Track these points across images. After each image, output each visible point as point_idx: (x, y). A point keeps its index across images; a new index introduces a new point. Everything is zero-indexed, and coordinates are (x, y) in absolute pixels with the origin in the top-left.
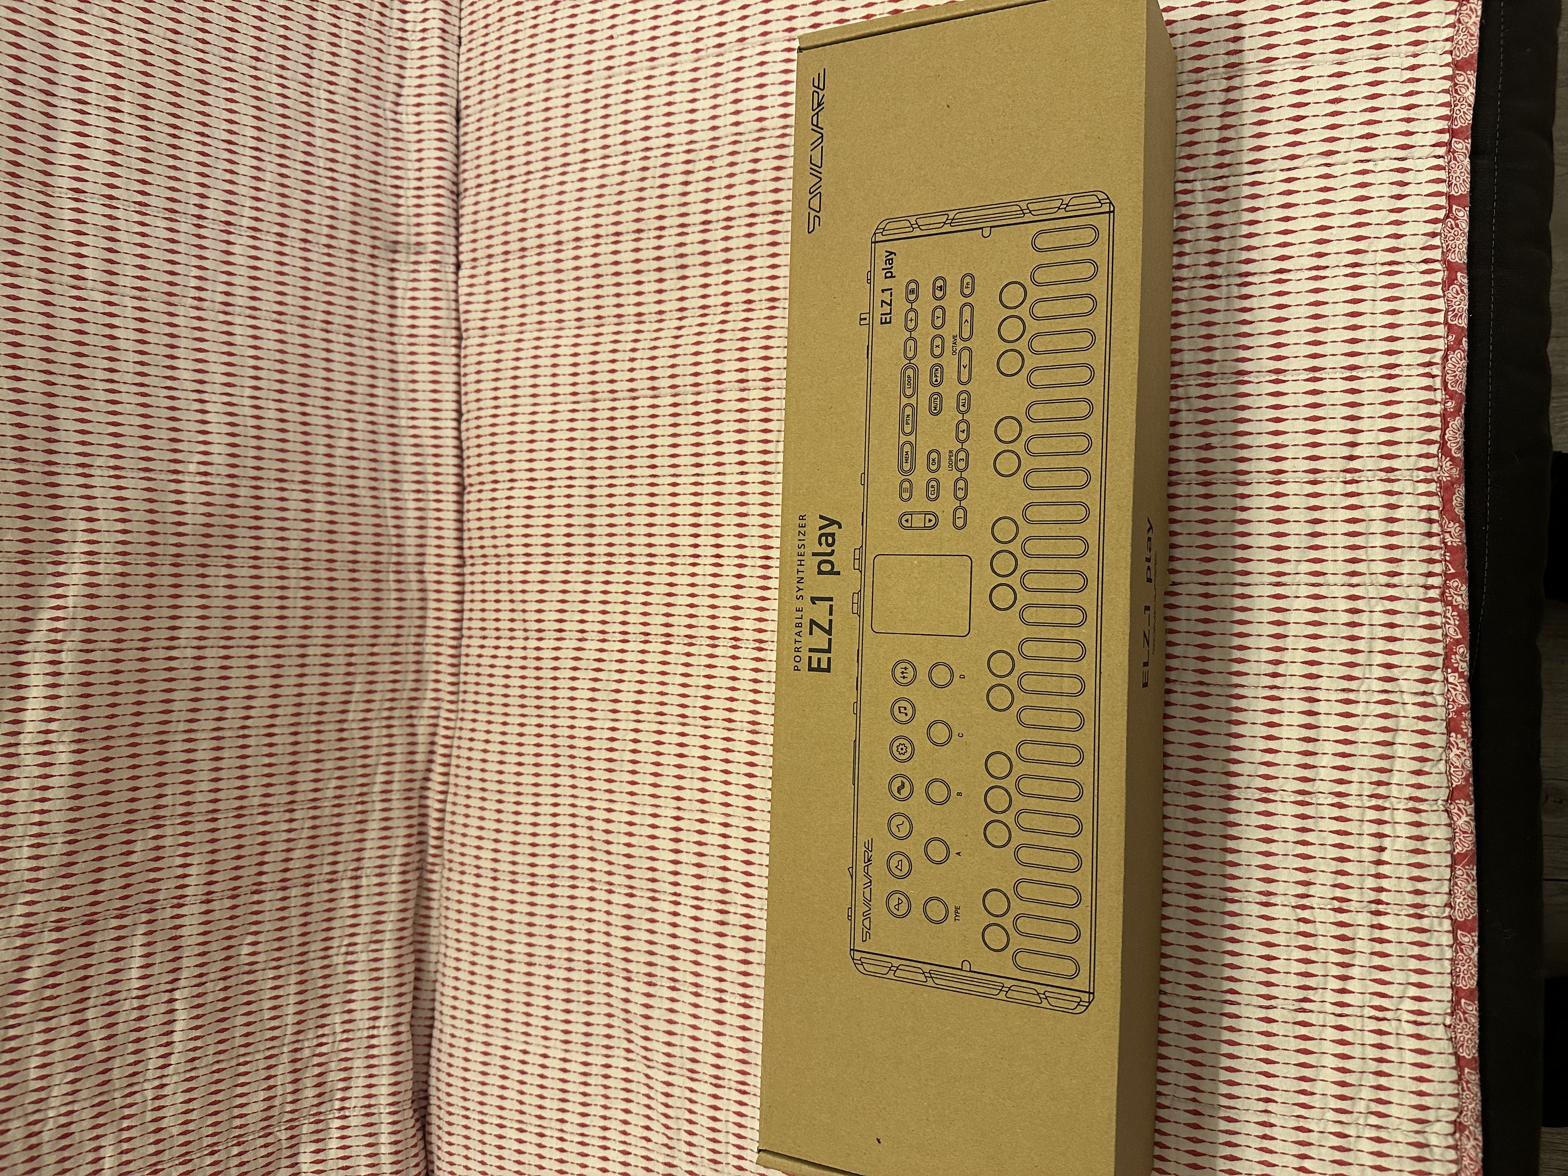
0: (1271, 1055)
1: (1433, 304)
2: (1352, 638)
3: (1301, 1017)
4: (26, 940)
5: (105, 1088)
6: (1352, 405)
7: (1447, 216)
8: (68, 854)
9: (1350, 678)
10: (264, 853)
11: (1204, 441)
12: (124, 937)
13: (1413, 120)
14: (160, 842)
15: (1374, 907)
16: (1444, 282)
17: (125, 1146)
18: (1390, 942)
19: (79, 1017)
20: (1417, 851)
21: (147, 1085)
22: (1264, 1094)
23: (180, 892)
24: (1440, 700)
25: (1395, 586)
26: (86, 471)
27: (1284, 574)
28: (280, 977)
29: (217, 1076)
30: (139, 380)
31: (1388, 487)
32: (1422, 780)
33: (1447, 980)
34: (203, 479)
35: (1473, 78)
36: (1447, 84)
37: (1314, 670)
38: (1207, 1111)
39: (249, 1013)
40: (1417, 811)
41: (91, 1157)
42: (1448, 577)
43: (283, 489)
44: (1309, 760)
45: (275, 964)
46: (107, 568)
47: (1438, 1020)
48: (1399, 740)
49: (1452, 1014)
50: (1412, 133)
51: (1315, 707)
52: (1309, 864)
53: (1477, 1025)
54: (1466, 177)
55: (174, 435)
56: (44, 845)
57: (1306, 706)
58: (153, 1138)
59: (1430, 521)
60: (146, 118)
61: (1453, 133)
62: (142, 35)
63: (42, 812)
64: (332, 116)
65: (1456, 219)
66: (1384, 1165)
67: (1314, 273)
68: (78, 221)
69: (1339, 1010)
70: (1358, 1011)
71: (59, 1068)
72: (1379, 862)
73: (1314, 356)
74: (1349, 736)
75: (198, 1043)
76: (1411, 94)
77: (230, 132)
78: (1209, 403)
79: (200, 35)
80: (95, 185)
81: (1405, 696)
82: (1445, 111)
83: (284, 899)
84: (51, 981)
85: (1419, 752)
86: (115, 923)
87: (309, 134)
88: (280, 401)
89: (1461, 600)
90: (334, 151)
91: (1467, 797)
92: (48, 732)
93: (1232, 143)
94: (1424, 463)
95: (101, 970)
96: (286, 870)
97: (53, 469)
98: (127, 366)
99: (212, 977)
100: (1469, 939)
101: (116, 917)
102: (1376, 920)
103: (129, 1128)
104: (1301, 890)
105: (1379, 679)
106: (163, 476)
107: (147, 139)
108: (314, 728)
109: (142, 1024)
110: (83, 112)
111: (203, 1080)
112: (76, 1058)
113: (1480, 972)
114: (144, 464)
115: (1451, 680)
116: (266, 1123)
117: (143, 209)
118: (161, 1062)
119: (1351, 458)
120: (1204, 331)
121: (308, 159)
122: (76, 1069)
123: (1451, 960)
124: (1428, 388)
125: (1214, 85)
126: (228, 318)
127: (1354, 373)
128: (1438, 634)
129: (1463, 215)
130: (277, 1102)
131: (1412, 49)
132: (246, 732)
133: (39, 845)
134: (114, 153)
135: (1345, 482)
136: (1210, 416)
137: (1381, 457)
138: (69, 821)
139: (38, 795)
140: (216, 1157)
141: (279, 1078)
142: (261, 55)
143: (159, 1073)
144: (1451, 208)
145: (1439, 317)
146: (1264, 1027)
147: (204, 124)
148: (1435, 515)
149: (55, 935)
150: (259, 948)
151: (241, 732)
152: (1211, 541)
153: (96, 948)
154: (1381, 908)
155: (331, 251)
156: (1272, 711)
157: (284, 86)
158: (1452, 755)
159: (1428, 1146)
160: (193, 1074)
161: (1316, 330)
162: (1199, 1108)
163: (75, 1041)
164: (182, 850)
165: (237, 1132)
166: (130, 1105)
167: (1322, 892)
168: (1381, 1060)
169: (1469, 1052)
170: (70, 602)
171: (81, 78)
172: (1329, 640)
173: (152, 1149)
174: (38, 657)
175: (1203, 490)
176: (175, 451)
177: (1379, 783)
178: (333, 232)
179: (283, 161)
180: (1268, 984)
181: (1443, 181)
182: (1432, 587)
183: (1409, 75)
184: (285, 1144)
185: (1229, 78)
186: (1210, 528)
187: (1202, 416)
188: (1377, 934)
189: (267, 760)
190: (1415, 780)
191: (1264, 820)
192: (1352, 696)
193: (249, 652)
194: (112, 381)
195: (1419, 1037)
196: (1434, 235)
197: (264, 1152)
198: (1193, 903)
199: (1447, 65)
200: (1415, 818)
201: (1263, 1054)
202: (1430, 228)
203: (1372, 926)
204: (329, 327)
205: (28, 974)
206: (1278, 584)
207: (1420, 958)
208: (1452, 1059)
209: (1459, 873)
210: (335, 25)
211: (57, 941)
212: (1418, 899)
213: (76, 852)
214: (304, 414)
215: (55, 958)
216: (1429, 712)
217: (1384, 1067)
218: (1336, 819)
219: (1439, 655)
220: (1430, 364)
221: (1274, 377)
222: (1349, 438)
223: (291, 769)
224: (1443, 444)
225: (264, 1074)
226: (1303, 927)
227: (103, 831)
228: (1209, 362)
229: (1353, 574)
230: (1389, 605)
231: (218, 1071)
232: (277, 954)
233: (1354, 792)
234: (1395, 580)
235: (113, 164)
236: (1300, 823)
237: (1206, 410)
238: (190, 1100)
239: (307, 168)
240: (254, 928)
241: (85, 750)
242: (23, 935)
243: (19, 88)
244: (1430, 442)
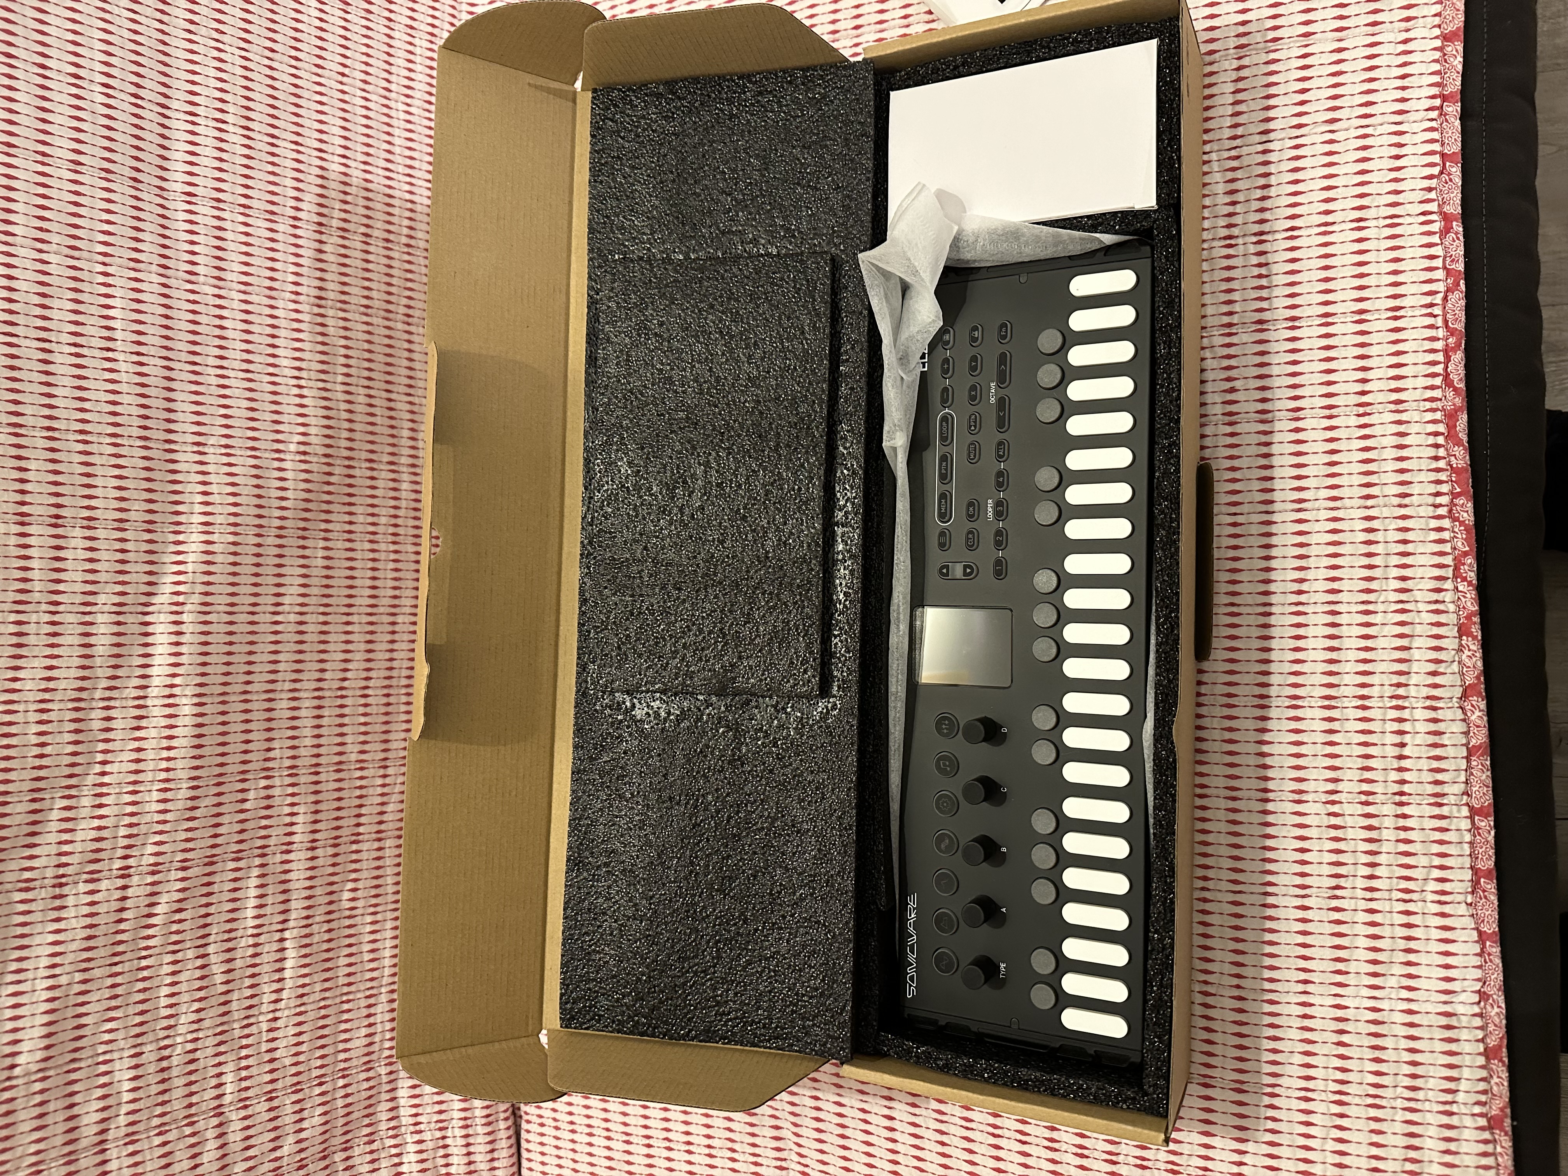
0: (1308, 940)
1: (1432, 251)
2: (1370, 555)
3: (1334, 903)
4: (156, 878)
5: (225, 1019)
6: (1363, 345)
7: (1441, 173)
8: (192, 798)
9: (1369, 591)
10: (361, 806)
11: (1228, 385)
12: (239, 879)
13: (1407, 88)
14: (270, 792)
15: (1397, 798)
16: (1441, 231)
17: (244, 1073)
18: (1413, 829)
19: (202, 951)
20: (1435, 745)
21: (261, 1018)
22: (1303, 976)
23: (288, 839)
24: (1452, 607)
25: (1406, 506)
26: (201, 449)
27: (1305, 501)
28: (377, 922)
29: (323, 1012)
30: (245, 366)
31: (1397, 417)
32: (1438, 680)
33: (1467, 861)
34: (303, 458)
35: (1460, 48)
36: (1437, 55)
37: (1335, 585)
38: (1250, 996)
39: (350, 955)
40: (1435, 709)
41: (214, 1082)
42: (1454, 495)
43: (372, 469)
44: (1334, 668)
45: (372, 910)
46: (221, 538)
47: (1460, 898)
48: (1415, 645)
49: (1473, 893)
50: (1408, 100)
51: (1337, 619)
52: (1337, 762)
53: (1496, 903)
54: (1458, 136)
55: (276, 417)
56: (171, 790)
57: (1330, 619)
58: (268, 1067)
59: (1437, 446)
60: (248, 129)
61: (1444, 98)
62: (244, 53)
63: (169, 759)
64: (409, 126)
65: (1449, 174)
66: (1416, 1034)
67: (1323, 229)
68: (191, 222)
69: (1369, 895)
70: (1386, 895)
71: (185, 997)
72: (1401, 757)
73: (1326, 303)
74: (1369, 643)
75: (307, 980)
76: (1405, 64)
77: (321, 141)
78: (1232, 351)
79: (294, 53)
80: (204, 188)
81: (1419, 604)
82: (1436, 79)
83: (380, 849)
84: (177, 917)
85: (1434, 655)
86: (232, 865)
87: (389, 143)
88: (368, 387)
89: (1468, 516)
90: (411, 158)
91: (1479, 694)
92: (172, 686)
93: (1245, 116)
94: (1429, 394)
95: (221, 909)
96: (380, 823)
97: (173, 446)
98: (235, 354)
99: (318, 919)
100: (1486, 824)
101: (233, 860)
102: (1400, 810)
103: (247, 1057)
104: (1330, 786)
105: (1395, 590)
106: (267, 455)
107: (249, 147)
108: (404, 691)
109: (257, 960)
110: (193, 123)
111: (311, 1015)
112: (200, 989)
113: (1497, 854)
114: (251, 444)
115: (1461, 588)
116: (367, 1059)
117: (247, 211)
118: (274, 997)
119: (1363, 393)
120: (1225, 286)
121: (389, 166)
122: (200, 1000)
123: (1470, 843)
124: (1431, 327)
125: (1226, 65)
126: (322, 311)
127: (1363, 317)
128: (1447, 548)
129: (1456, 171)
130: (377, 1038)
131: (1404, 25)
132: (344, 693)
133: (166, 790)
134: (221, 160)
135: (1359, 415)
136: (1233, 362)
137: (1391, 390)
138: (193, 768)
139: (165, 743)
140: (323, 1088)
141: (379, 1016)
142: (346, 71)
143: (272, 1007)
144: (1444, 165)
145: (1438, 263)
146: (1301, 914)
147: (298, 134)
148: (1441, 440)
149: (181, 874)
150: (359, 894)
151: (339, 693)
152: (1237, 475)
153: (215, 888)
154: (1404, 799)
155: (410, 250)
156: (1299, 625)
157: (367, 99)
158: (1464, 657)
159: (1455, 1015)
160: (302, 1009)
161: (1327, 280)
162: (1243, 994)
163: (198, 973)
164: (289, 800)
165: (342, 1065)
166: (248, 1036)
167: (1349, 787)
168: (1409, 938)
169: (1491, 926)
170: (190, 568)
171: (192, 93)
172: (1348, 558)
173: (268, 1077)
174: (162, 618)
175: (1229, 429)
176: (278, 432)
177: (1399, 685)
178: (412, 233)
179: (367, 168)
180: (1303, 875)
181: (1437, 141)
182: (1441, 505)
183: (1402, 47)
184: (385, 1079)
185: (1240, 58)
186: (1236, 463)
187: (1226, 363)
188: (1402, 822)
189: (362, 719)
190: (1431, 680)
191: (1294, 725)
192: (1370, 607)
193: (345, 619)
194: (222, 367)
195: (1443, 915)
196: (1430, 189)
197: (366, 1085)
198: (1231, 804)
199: (1437, 37)
200: (1432, 714)
201: (1301, 939)
202: (1427, 183)
203: (1397, 816)
204: (410, 320)
205: (158, 909)
206: (1299, 510)
207: (1441, 842)
208: (1475, 933)
209: (1474, 763)
210: (411, 44)
211: (183, 879)
212: (1438, 789)
213: (198, 797)
214: (390, 400)
215: (181, 895)
216: (1442, 618)
217: (1412, 945)
218: (1360, 719)
219: (1449, 566)
220: (1431, 305)
221: (1290, 324)
222: (1360, 375)
223: (385, 728)
224: (1446, 376)
225: (365, 1012)
226: (1334, 821)
227: (221, 780)
228: (1231, 313)
229: (1368, 497)
230: (1402, 524)
231: (325, 1007)
232: (374, 901)
233: (1376, 695)
234: (1407, 501)
235: (220, 170)
236: (1327, 726)
237: (1229, 357)
238: (300, 1034)
239: (388, 174)
240: (354, 876)
241: (205, 704)
242: (153, 873)
243: (139, 102)
244: (1434, 375)
